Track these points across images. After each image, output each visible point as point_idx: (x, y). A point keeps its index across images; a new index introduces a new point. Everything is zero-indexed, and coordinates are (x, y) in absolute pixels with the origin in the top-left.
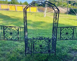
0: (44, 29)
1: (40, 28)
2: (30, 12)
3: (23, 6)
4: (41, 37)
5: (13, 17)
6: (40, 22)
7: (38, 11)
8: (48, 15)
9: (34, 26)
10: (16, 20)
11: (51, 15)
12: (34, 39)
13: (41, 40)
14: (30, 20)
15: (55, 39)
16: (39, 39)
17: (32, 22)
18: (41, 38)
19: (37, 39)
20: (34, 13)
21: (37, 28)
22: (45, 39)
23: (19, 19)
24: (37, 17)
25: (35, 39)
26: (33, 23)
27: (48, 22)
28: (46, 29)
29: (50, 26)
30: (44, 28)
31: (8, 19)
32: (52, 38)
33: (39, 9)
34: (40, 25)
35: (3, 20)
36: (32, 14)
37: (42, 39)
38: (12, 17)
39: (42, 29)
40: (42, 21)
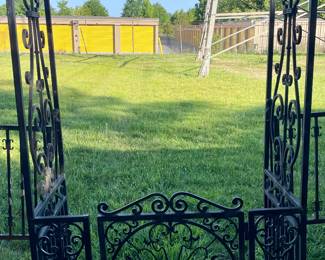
0: (201, 145)
1: (175, 143)
2: (112, 56)
3: (72, 24)
4: (169, 204)
6: (171, 104)
7: (161, 49)
8: (227, 64)
9: (136, 132)
11: (241, 65)
12: (114, 218)
13: (171, 229)
14: (114, 95)
15: (291, 213)
16: (158, 219)
17: (120, 107)
18: (170, 212)
19: (136, 217)
20: (136, 58)
21: (156, 140)
22: (203, 214)
24: (158, 77)
25: (123, 220)
26: (131, 115)
27: (229, 103)
28: (216, 146)
29: (241, 127)
30: (201, 137)
32: (267, 202)
33: (168, 39)
34: (177, 124)
36: (125, 63)
37: (181, 218)
39: (190, 145)
40: (184, 97)
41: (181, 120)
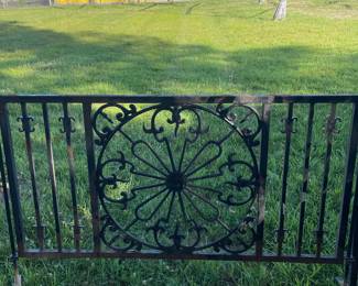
5: (90, 34)
10: (112, 50)
23: (129, 44)
31: (62, 50)
35: (34, 57)
38: (83, 34)
41: (296, 68)
